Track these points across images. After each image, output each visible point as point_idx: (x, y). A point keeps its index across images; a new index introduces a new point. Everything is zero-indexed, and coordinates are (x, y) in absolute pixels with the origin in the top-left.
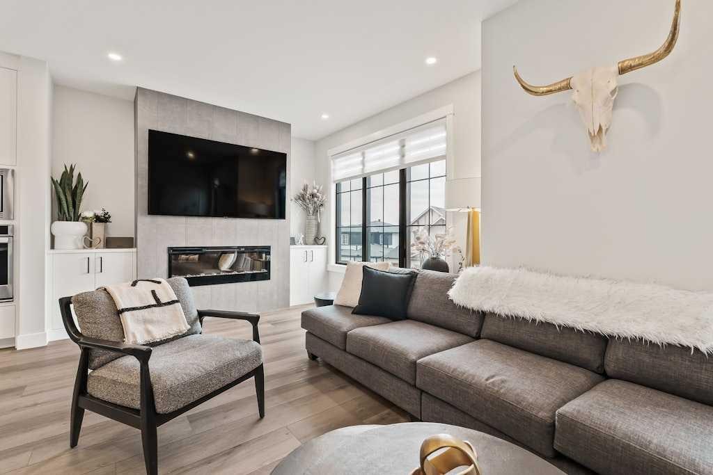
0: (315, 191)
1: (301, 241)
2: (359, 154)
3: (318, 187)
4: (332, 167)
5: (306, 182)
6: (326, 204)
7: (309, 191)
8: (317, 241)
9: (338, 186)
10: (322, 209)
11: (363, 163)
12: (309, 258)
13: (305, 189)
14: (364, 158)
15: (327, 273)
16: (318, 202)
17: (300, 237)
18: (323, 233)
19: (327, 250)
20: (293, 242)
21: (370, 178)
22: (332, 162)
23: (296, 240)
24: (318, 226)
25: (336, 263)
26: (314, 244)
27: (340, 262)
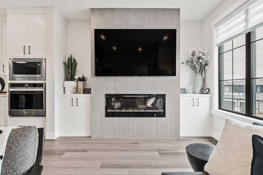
0: (201, 55)
1: (190, 91)
2: (243, 12)
3: (203, 52)
4: (215, 34)
5: (193, 49)
6: (210, 64)
7: (197, 55)
8: (203, 91)
9: (220, 48)
10: (207, 68)
11: (246, 20)
12: (196, 103)
13: (193, 54)
14: (247, 15)
15: (211, 115)
16: (203, 63)
17: (189, 88)
18: (208, 85)
19: (211, 98)
20: (184, 91)
21: (254, 32)
22: (215, 30)
23: (187, 90)
24: (204, 80)
25: (219, 109)
26: (201, 93)
27: (222, 108)
